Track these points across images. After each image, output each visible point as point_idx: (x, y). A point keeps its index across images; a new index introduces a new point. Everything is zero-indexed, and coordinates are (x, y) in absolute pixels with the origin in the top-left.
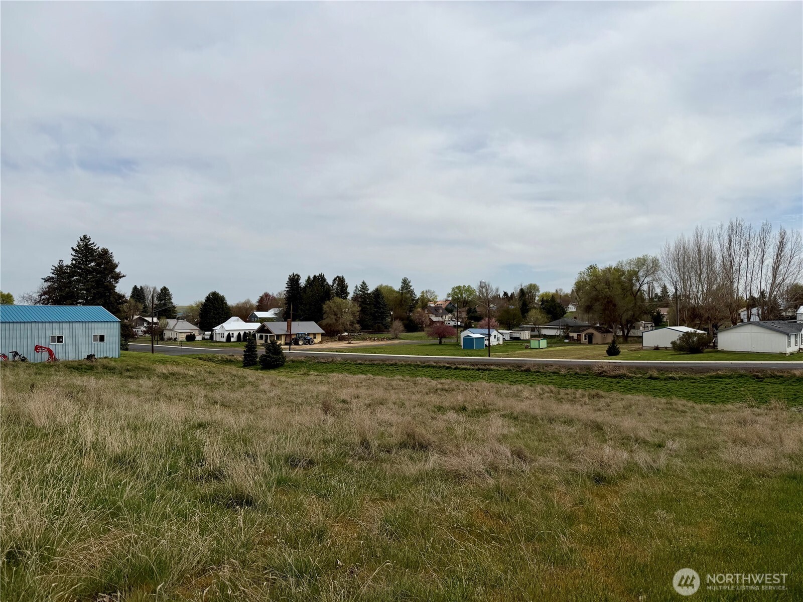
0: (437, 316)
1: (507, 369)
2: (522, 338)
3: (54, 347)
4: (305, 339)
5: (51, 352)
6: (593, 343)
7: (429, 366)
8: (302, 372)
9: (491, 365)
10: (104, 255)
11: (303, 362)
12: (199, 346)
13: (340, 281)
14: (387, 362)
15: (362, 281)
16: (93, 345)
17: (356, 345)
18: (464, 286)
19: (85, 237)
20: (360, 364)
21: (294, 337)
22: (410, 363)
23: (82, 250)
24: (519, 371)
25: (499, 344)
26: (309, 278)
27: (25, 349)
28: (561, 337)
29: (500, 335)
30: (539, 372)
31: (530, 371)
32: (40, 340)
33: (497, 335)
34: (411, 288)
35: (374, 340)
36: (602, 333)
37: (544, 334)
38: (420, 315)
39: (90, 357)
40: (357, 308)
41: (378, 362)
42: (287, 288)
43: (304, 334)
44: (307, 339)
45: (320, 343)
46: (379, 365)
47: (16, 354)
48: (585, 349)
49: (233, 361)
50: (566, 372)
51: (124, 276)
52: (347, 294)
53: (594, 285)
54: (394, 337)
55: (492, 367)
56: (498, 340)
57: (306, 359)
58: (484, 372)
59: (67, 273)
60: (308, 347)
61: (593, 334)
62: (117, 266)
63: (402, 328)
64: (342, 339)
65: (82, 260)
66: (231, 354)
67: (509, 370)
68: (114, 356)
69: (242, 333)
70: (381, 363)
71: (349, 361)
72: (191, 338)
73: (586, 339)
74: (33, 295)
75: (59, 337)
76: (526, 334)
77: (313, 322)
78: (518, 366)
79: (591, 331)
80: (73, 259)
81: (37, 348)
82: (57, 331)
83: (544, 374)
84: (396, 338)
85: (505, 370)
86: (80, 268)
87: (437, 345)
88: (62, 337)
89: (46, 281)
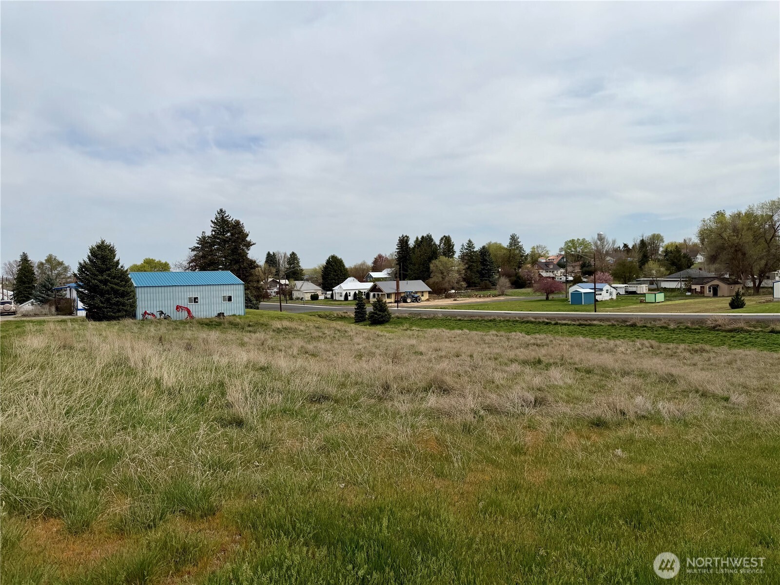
0: (547, 272)
1: (611, 324)
2: (638, 292)
3: (191, 307)
4: (413, 297)
5: (189, 311)
6: (719, 295)
7: (528, 322)
8: (405, 328)
9: (594, 320)
10: (236, 226)
11: (407, 318)
12: (321, 304)
13: (447, 240)
14: (486, 318)
15: (468, 240)
16: (223, 305)
17: (462, 302)
18: (578, 239)
19: (221, 210)
20: (460, 320)
21: (402, 295)
22: (508, 318)
23: (219, 222)
24: (624, 326)
25: (612, 299)
26: (417, 238)
27: (169, 308)
28: (682, 290)
29: (613, 290)
30: (645, 326)
31: (636, 326)
32: (180, 301)
33: (609, 289)
34: (520, 244)
35: (480, 297)
36: (729, 284)
37: (664, 287)
38: (529, 271)
39: (221, 315)
40: (462, 267)
41: (477, 318)
42: (397, 249)
43: (412, 292)
44: (415, 297)
45: (428, 300)
46: (477, 321)
47: (162, 313)
48: (708, 302)
49: (347, 318)
50: (676, 327)
51: (254, 244)
52: (454, 253)
53: (719, 233)
54: (501, 293)
55: (595, 322)
56: (611, 294)
57: (410, 315)
58: (586, 327)
59: (209, 243)
60: (416, 304)
61: (718, 286)
62: (248, 235)
63: (508, 284)
64: (448, 296)
65: (220, 231)
66: (345, 311)
67: (613, 325)
68: (240, 314)
69: (357, 292)
70: (480, 319)
71: (449, 317)
72: (315, 297)
73: (710, 291)
74: (183, 263)
75: (195, 299)
76: (643, 288)
77: (421, 281)
78: (623, 321)
79: (716, 282)
80: (213, 231)
81: (178, 308)
82: (194, 293)
83: (651, 329)
84: (502, 294)
85: (609, 326)
86: (218, 238)
87: (544, 300)
88: (197, 298)
89: (193, 250)
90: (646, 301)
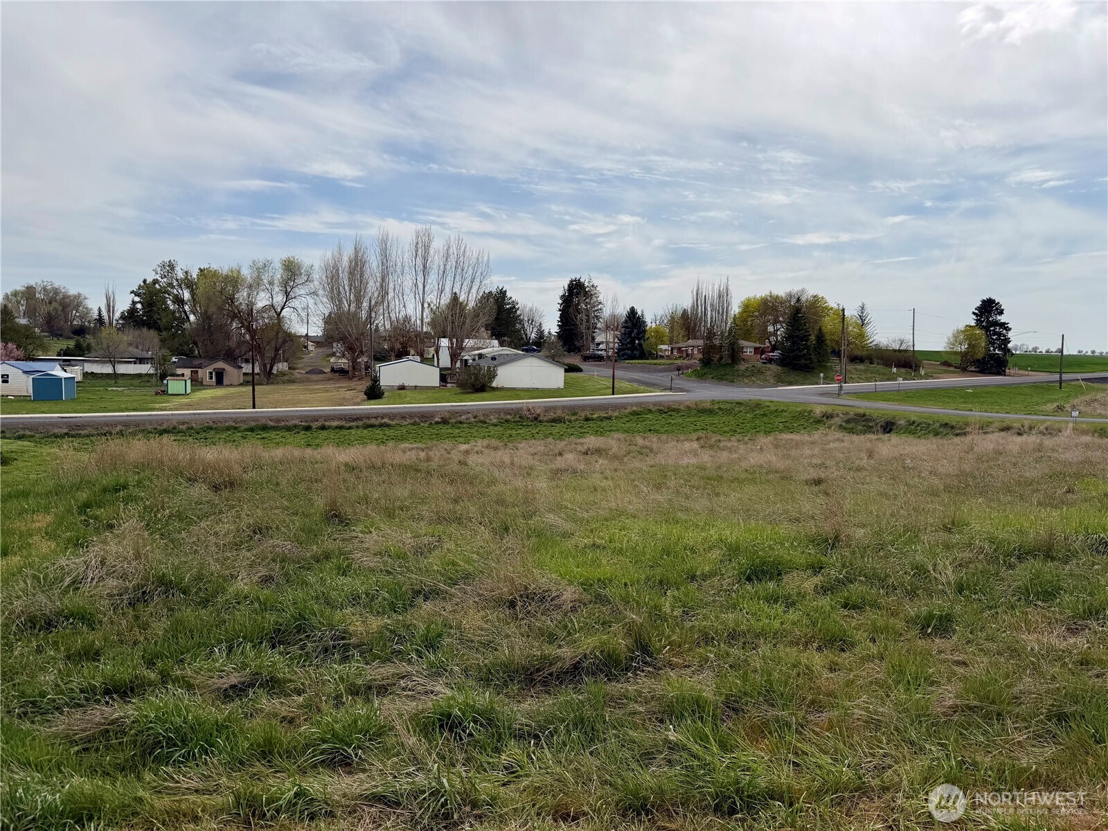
6: (225, 383)
36: (239, 368)
61: (224, 369)
79: (220, 365)
90: (169, 392)
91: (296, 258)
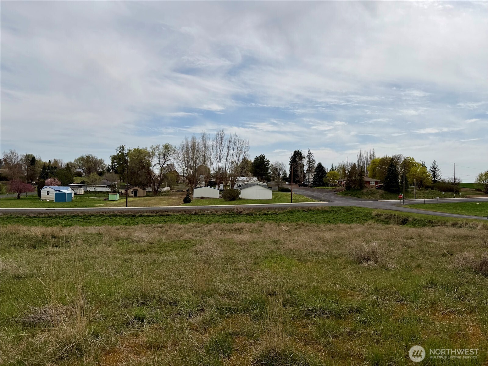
6: (137, 196)
36: (143, 189)
61: (138, 190)
76: (81, 191)
79: (136, 188)
90: (109, 199)
91: (169, 144)
